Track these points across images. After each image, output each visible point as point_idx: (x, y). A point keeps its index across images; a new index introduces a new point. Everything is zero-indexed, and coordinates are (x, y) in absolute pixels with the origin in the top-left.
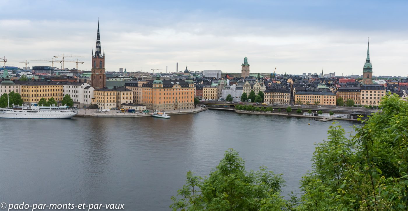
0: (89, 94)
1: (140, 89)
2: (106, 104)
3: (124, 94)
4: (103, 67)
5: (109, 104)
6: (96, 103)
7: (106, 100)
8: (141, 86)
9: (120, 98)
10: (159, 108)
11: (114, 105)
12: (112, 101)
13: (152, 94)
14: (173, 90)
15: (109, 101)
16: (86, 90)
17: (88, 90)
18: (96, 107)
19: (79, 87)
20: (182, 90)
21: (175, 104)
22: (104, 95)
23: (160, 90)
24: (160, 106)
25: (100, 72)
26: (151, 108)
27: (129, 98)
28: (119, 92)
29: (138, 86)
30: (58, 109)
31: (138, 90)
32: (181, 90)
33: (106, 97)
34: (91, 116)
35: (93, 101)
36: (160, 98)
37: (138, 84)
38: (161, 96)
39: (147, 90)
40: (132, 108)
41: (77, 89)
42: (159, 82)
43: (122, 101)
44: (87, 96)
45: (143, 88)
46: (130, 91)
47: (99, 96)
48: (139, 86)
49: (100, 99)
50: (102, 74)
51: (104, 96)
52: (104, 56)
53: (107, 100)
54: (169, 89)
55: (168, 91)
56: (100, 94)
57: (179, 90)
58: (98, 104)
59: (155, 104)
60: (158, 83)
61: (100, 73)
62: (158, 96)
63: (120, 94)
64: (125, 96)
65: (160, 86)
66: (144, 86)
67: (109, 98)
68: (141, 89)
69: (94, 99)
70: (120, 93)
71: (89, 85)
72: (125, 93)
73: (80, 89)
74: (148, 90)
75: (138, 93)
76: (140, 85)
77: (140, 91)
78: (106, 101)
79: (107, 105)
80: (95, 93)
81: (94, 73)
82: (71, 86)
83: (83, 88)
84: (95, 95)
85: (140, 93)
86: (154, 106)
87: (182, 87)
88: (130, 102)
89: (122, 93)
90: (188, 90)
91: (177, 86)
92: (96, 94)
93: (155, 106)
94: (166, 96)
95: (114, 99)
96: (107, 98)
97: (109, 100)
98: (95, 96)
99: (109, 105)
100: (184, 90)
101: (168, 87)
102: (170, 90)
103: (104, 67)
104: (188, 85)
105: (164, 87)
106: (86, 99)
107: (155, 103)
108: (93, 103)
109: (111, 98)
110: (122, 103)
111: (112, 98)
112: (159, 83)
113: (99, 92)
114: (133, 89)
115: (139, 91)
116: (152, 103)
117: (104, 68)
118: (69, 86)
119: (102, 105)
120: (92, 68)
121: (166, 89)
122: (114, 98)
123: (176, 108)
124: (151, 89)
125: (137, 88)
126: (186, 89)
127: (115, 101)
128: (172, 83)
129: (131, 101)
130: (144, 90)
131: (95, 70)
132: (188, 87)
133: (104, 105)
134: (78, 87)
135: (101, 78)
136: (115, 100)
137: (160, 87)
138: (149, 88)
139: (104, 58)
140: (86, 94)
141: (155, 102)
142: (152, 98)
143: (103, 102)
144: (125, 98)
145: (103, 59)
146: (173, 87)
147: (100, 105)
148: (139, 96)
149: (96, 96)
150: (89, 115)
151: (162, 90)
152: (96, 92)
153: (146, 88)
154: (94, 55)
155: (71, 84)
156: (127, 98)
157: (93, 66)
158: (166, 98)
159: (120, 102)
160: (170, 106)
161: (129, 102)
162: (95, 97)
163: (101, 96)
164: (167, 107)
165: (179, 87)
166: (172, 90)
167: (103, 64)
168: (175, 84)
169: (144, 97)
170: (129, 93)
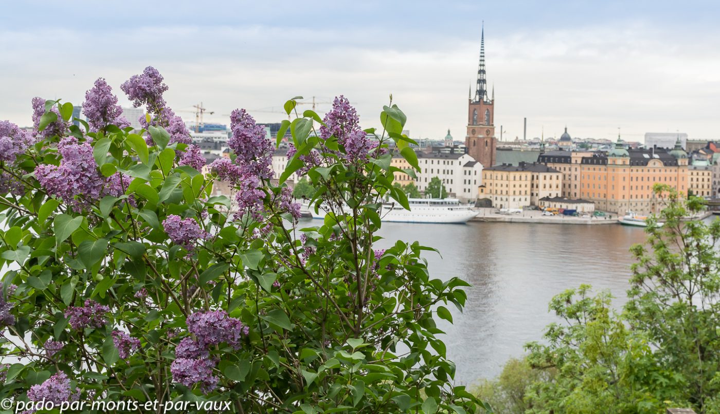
0: (472, 177)
1: (576, 169)
2: (511, 198)
3: (545, 179)
4: (491, 123)
5: (517, 198)
6: (488, 197)
7: (511, 189)
8: (579, 161)
9: (537, 187)
10: (622, 208)
11: (526, 200)
12: (523, 193)
13: (606, 178)
14: (649, 171)
15: (517, 193)
16: (468, 169)
17: (472, 170)
18: (487, 203)
19: (454, 161)
20: (666, 171)
21: (651, 201)
22: (507, 180)
23: (624, 170)
24: (623, 204)
25: (485, 132)
26: (603, 209)
27: (554, 186)
28: (535, 174)
29: (570, 163)
30: (442, 203)
31: (570, 170)
32: (663, 172)
33: (512, 183)
34: (498, 220)
35: (482, 191)
36: (624, 187)
37: (570, 158)
38: (626, 183)
39: (594, 169)
40: (567, 207)
41: (449, 167)
42: (622, 154)
43: (543, 193)
44: (469, 181)
45: (583, 166)
46: (555, 171)
47: (496, 182)
48: (573, 161)
49: (499, 189)
50: (489, 136)
51: (507, 182)
52: (493, 101)
53: (514, 189)
54: (640, 168)
55: (638, 172)
56: (497, 177)
57: (660, 171)
58: (491, 199)
59: (613, 200)
60: (620, 156)
61: (486, 136)
62: (621, 183)
63: (537, 179)
64: (548, 182)
65: (624, 162)
66: (585, 161)
67: (517, 186)
68: (579, 169)
69: (484, 188)
70: (537, 176)
71: (472, 160)
72: (548, 175)
73: (457, 166)
74: (597, 171)
75: (570, 176)
76: (576, 161)
77: (577, 172)
78: (511, 193)
79: (514, 200)
80: (486, 175)
81: (472, 135)
82: (435, 161)
83: (463, 164)
84: (486, 178)
85: (576, 177)
86: (611, 204)
87: (665, 165)
88: (555, 196)
89: (541, 175)
90: (676, 171)
91: (656, 162)
92: (488, 176)
93: (613, 203)
94: (634, 183)
95: (526, 189)
96: (514, 186)
97: (517, 189)
98: (485, 181)
99: (516, 200)
100: (668, 172)
101: (638, 164)
102: (643, 171)
103: (493, 122)
104: (677, 160)
105: (632, 164)
106: (467, 186)
107: (613, 198)
108: (482, 196)
109: (520, 186)
110: (541, 196)
111: (523, 186)
112: (623, 156)
113: (496, 172)
114: (562, 169)
115: (573, 172)
116: (605, 197)
117: (493, 125)
118: (431, 160)
119: (502, 200)
120: (469, 125)
121: (634, 168)
122: (526, 186)
123: (653, 208)
124: (603, 167)
125: (567, 166)
126: (673, 168)
127: (529, 193)
128: (646, 156)
129: (557, 194)
130: (586, 171)
131: (476, 129)
132: (676, 165)
133: (507, 200)
134: (452, 162)
135: (487, 145)
136: (528, 189)
137: (624, 164)
138: (597, 167)
139: (492, 104)
140: (467, 177)
141: (613, 195)
142: (606, 187)
143: (504, 193)
144: (548, 186)
145: (491, 107)
146: (648, 166)
147: (496, 199)
148: (573, 183)
149: (488, 182)
150: (495, 218)
151: (628, 170)
152: (489, 173)
153: (592, 167)
154: (472, 98)
155: (435, 156)
156: (551, 187)
157: (471, 121)
158: (634, 188)
159: (537, 195)
160: (642, 204)
161: (553, 196)
162: (485, 184)
163: (499, 182)
164: (636, 208)
165: (659, 164)
166: (646, 172)
167: (491, 116)
168: (652, 158)
169: (586, 186)
170: (554, 175)
